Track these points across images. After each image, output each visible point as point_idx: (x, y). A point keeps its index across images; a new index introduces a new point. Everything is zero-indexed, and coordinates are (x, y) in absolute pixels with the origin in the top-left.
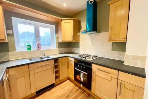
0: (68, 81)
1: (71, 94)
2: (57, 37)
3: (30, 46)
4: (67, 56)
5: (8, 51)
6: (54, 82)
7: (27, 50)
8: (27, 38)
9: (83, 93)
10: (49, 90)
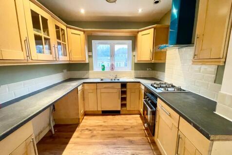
0: (139, 116)
1: (131, 129)
2: (134, 56)
3: (104, 66)
4: (139, 82)
5: (89, 70)
6: (119, 109)
7: (101, 70)
8: (122, 56)
9: (146, 136)
10: (113, 115)
